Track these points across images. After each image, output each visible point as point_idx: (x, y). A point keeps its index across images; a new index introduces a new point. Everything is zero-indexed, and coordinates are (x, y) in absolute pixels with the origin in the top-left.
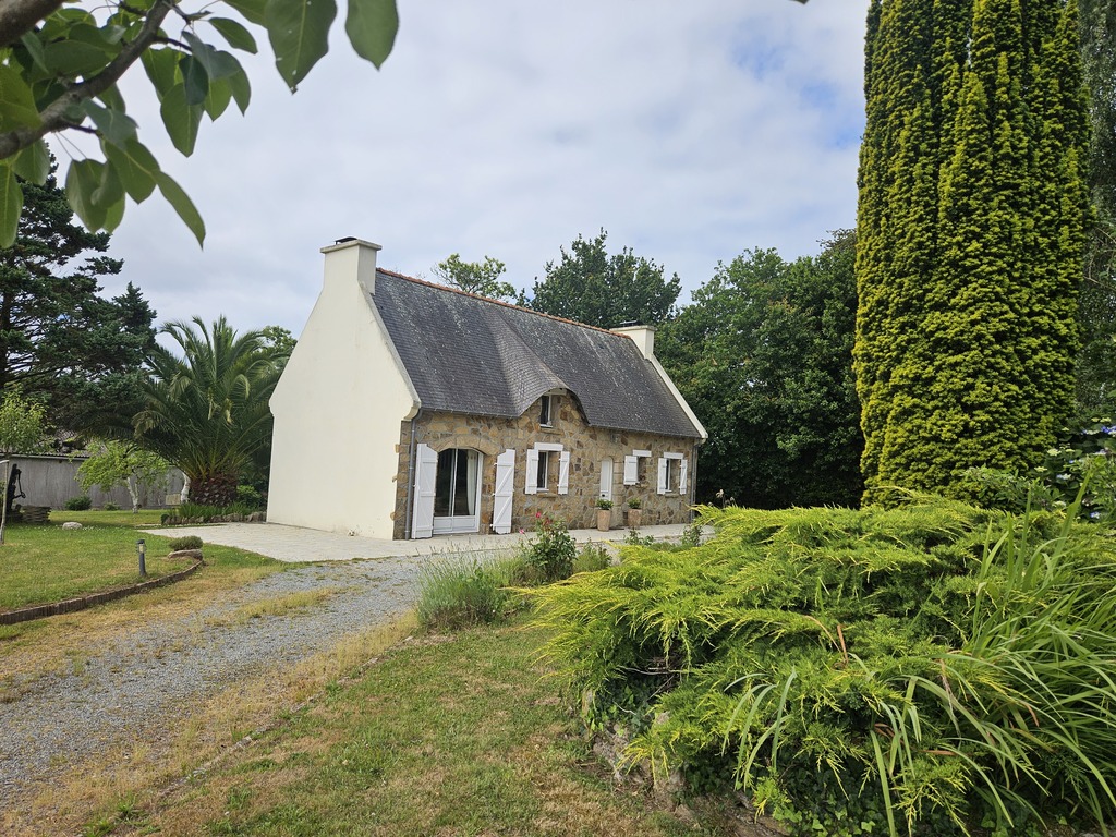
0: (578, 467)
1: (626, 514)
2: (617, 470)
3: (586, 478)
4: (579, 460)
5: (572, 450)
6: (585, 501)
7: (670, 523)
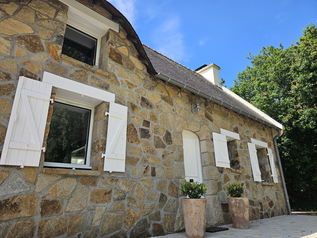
0: (145, 134)
1: (225, 207)
2: (204, 149)
3: (160, 152)
4: (147, 123)
5: (133, 107)
6: (161, 186)
7: (273, 215)
